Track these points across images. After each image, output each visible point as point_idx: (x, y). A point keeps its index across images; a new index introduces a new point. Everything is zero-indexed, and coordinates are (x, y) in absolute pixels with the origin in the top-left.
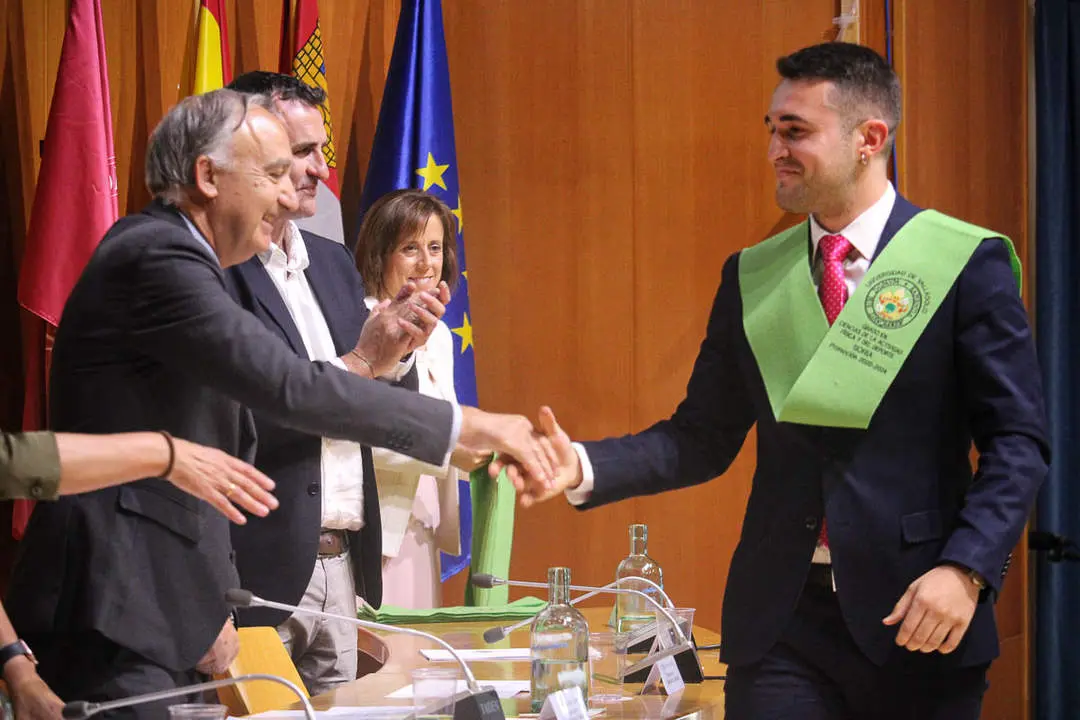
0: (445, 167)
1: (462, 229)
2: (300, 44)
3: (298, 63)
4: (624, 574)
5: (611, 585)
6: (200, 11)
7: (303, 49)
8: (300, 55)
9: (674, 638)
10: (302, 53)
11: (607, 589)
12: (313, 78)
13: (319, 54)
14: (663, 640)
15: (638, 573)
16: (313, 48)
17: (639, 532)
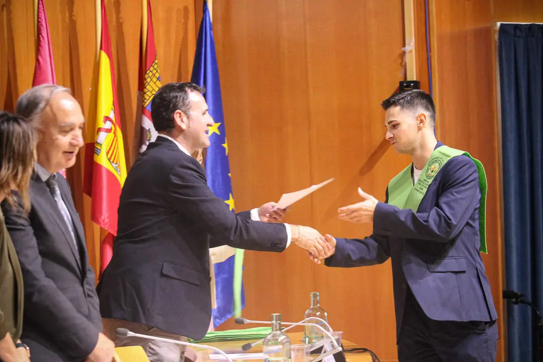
0: (219, 124)
1: (228, 153)
2: (148, 67)
3: (147, 76)
4: (309, 316)
5: (302, 321)
6: (100, 52)
7: (149, 69)
8: (148, 72)
9: (333, 346)
10: (149, 71)
11: (300, 323)
12: (155, 83)
13: (157, 71)
14: (327, 347)
15: (315, 315)
16: (154, 69)
17: (315, 296)
